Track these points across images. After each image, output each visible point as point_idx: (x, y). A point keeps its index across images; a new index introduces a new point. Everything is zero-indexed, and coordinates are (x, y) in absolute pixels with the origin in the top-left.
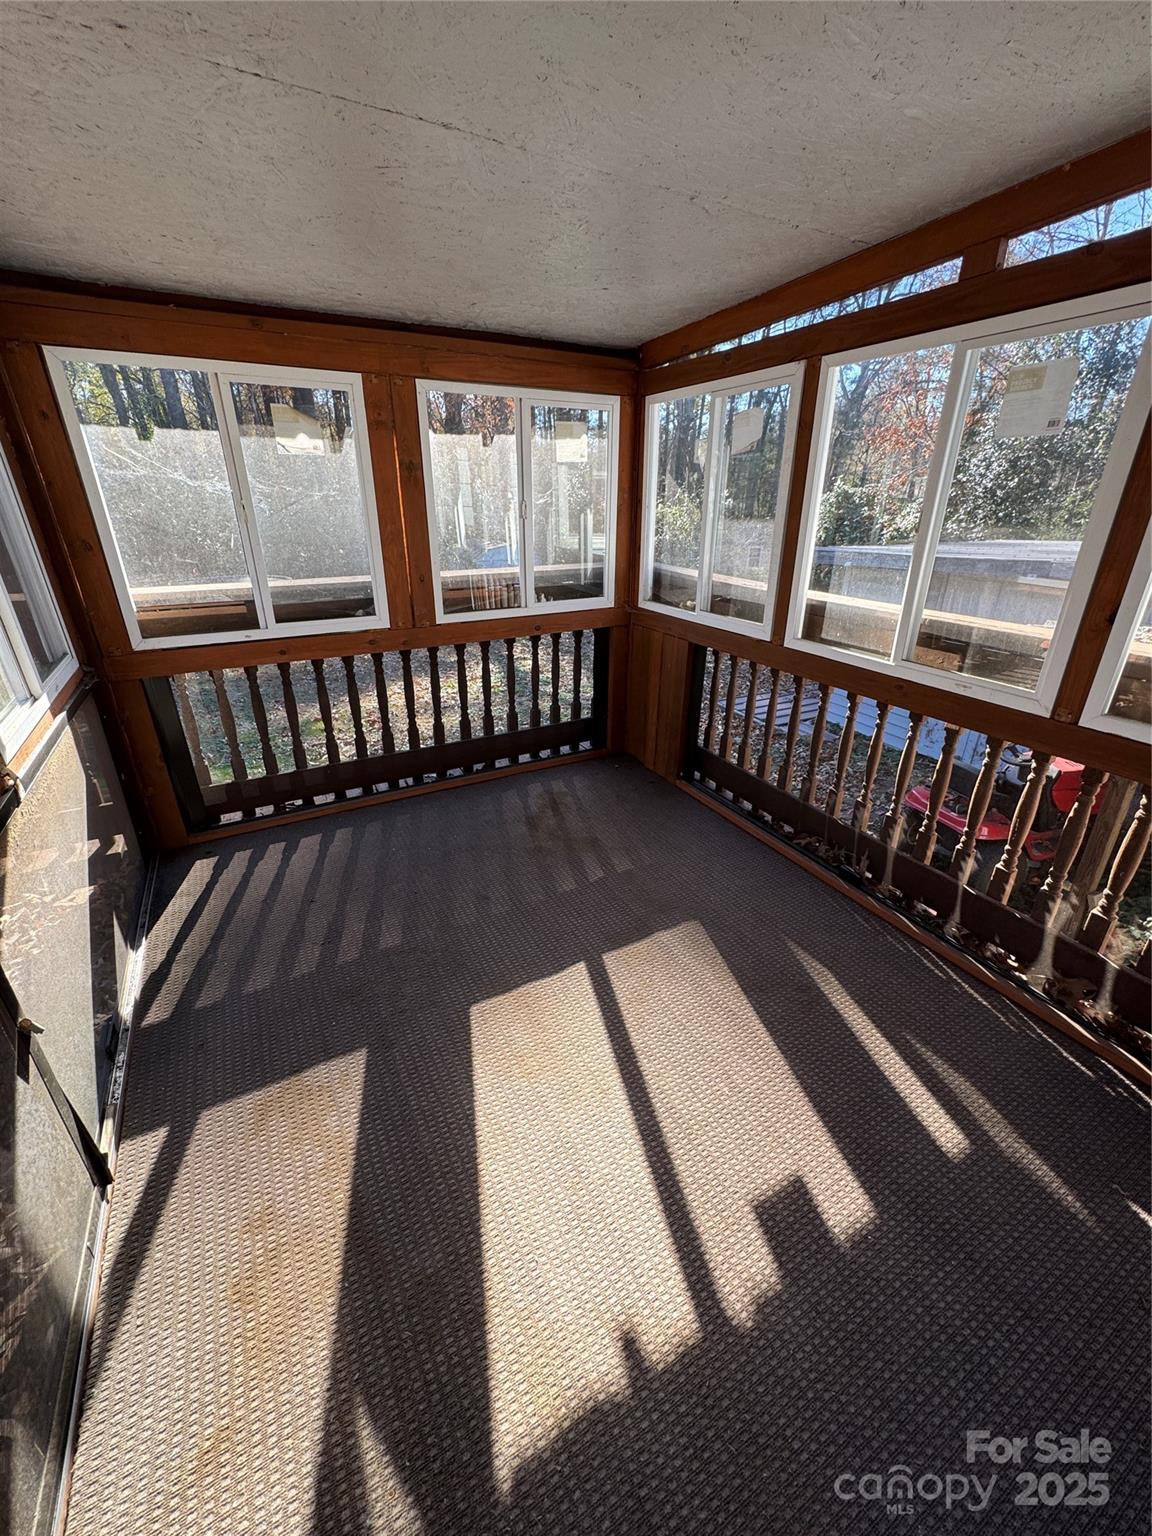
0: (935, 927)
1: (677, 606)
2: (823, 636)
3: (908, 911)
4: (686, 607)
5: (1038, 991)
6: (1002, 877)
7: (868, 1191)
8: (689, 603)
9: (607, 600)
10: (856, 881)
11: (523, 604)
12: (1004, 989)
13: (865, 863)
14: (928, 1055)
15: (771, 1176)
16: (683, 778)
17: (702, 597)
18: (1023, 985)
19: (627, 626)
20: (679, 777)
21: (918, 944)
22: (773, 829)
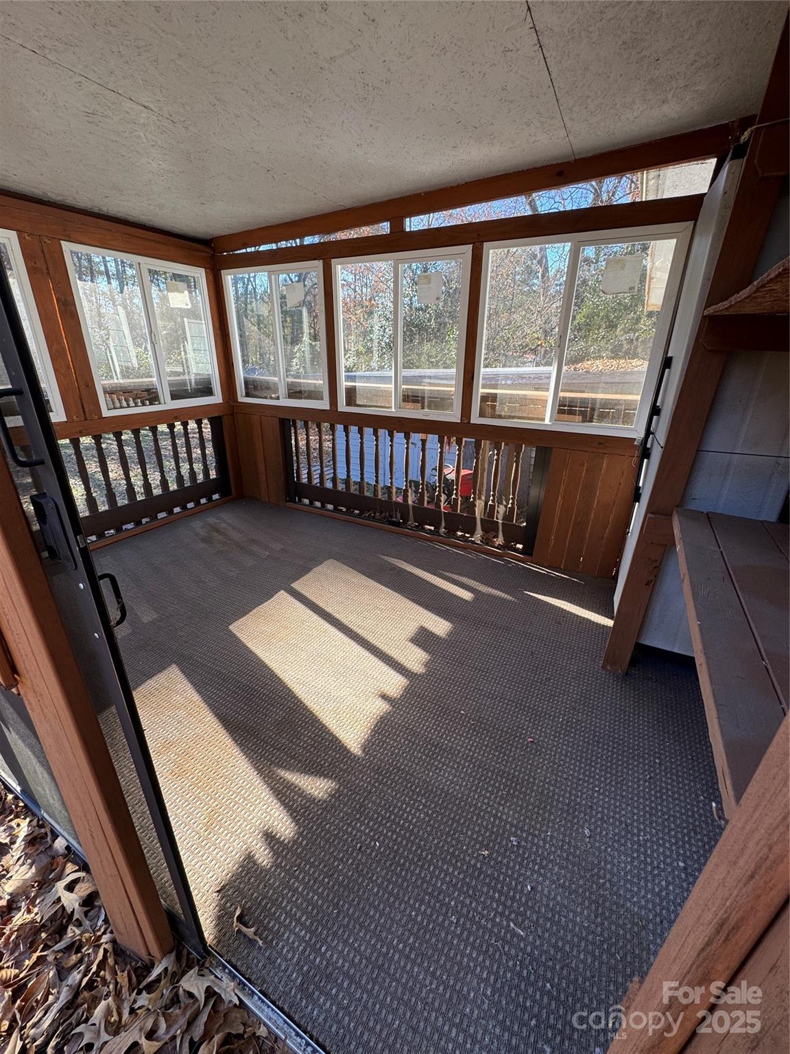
0: (436, 532)
1: (266, 398)
2: (358, 403)
3: (424, 530)
4: (271, 398)
5: (479, 542)
6: (456, 500)
7: (447, 620)
8: (273, 396)
9: (217, 398)
10: (397, 524)
11: (162, 401)
12: (468, 546)
13: (399, 515)
14: (450, 575)
15: (412, 629)
16: (289, 501)
17: (282, 391)
18: (473, 542)
19: (232, 415)
20: (287, 501)
21: (431, 541)
22: (349, 512)
